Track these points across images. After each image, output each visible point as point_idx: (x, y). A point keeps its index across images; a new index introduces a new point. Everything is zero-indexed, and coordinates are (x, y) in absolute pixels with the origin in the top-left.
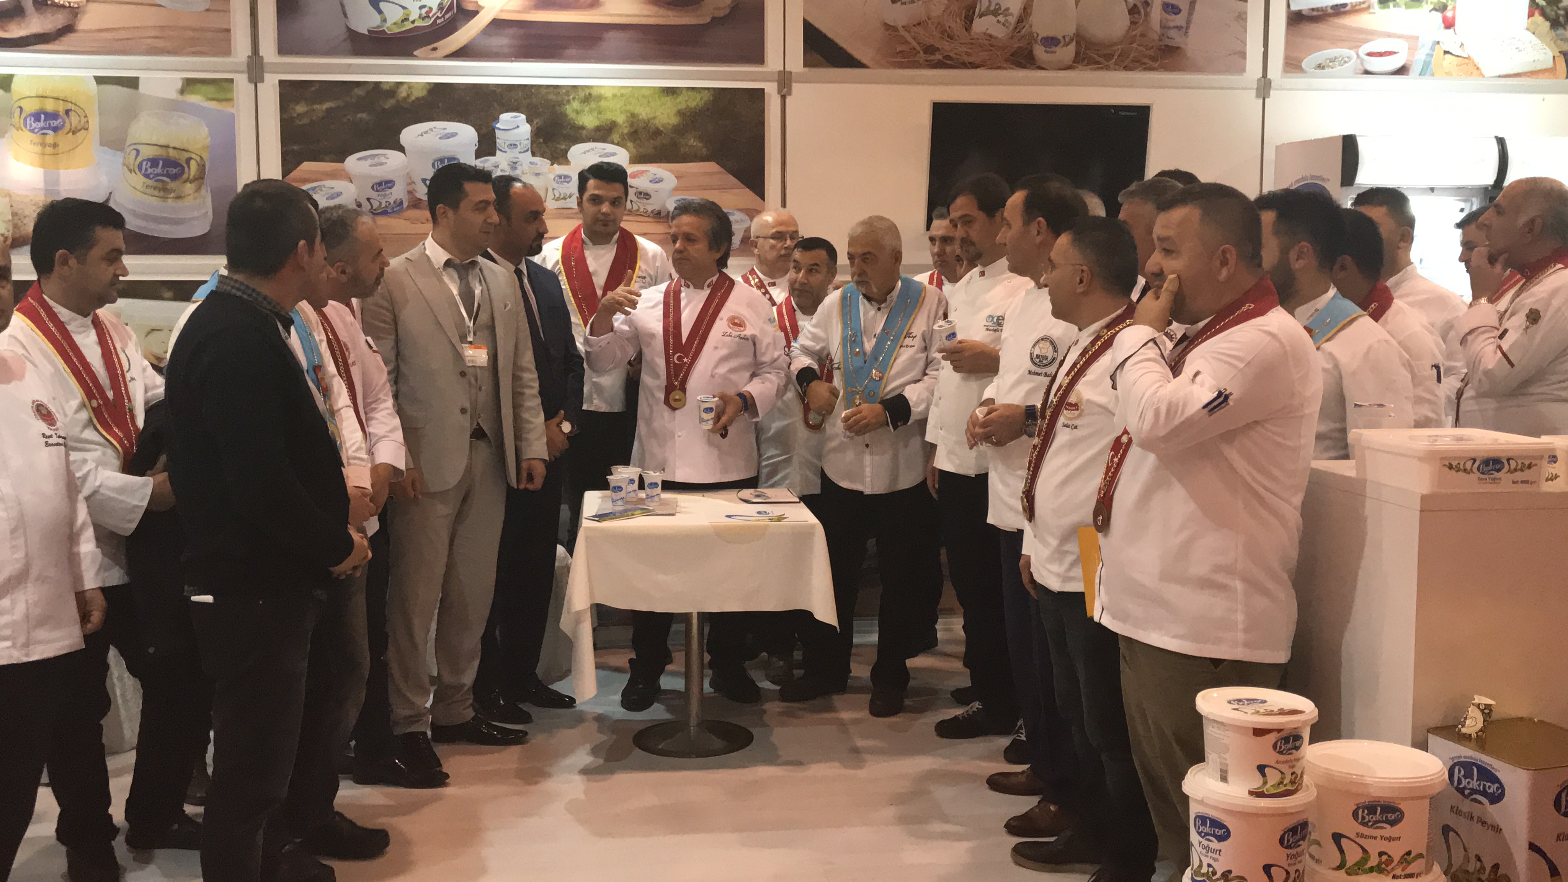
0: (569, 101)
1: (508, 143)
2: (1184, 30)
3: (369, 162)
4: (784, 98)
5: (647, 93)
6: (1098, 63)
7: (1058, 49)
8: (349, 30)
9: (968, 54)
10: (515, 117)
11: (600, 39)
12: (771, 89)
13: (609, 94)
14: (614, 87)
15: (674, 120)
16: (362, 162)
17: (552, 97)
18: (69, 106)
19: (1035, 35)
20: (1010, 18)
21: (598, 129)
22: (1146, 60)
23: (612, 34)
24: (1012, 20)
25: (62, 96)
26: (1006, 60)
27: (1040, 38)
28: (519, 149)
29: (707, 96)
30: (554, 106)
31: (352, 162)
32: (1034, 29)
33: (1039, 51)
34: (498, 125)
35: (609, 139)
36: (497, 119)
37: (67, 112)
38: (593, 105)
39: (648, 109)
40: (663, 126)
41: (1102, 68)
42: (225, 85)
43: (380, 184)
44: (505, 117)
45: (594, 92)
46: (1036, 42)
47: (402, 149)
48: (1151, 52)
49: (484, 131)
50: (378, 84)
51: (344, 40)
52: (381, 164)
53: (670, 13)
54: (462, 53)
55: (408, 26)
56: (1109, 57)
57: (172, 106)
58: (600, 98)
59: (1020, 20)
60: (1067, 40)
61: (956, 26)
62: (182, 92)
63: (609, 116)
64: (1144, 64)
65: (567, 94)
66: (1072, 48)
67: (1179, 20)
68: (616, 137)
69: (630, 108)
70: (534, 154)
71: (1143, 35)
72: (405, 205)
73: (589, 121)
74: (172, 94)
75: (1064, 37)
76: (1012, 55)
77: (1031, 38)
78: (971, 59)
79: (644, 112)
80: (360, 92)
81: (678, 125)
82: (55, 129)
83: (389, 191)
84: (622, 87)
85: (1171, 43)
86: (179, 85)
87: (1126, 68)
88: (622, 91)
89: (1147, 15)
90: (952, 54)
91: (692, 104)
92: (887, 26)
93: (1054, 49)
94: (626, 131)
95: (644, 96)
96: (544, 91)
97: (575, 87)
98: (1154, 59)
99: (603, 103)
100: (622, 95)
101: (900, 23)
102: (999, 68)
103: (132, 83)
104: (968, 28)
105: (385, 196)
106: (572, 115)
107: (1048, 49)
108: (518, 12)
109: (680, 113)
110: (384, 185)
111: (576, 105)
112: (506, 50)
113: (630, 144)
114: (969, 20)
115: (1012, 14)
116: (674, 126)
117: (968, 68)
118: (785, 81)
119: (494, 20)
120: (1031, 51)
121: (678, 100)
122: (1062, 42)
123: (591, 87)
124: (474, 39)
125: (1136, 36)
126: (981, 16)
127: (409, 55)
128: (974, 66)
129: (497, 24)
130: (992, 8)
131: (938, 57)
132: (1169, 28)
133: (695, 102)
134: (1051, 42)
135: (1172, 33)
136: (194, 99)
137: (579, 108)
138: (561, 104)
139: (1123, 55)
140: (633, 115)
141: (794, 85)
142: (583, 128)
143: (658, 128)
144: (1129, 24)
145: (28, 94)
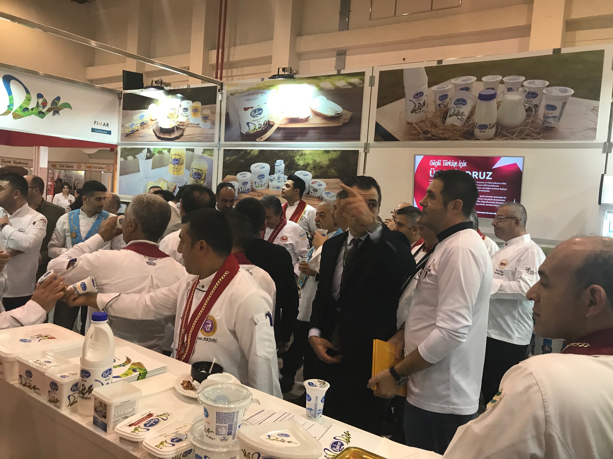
0: (296, 156)
1: (278, 170)
2: (558, 118)
3: (242, 176)
4: (366, 154)
5: (320, 152)
6: (508, 136)
7: (487, 130)
8: (241, 133)
9: (443, 134)
10: (280, 161)
11: (307, 133)
12: (361, 150)
13: (308, 153)
14: (309, 150)
15: (327, 163)
16: (241, 176)
17: (291, 154)
18: (181, 157)
19: (476, 124)
20: (464, 117)
21: (304, 166)
22: (534, 134)
23: (311, 131)
24: (465, 118)
25: (179, 154)
26: (460, 136)
27: (477, 125)
28: (281, 173)
29: (339, 154)
30: (292, 157)
31: (239, 176)
32: (475, 121)
33: (477, 132)
34: (276, 164)
35: (307, 169)
36: (275, 162)
37: (180, 159)
38: (303, 157)
39: (319, 159)
40: (324, 165)
41: (508, 139)
42: (212, 151)
43: (244, 183)
44: (278, 161)
45: (304, 153)
46: (476, 127)
47: (250, 172)
48: (537, 130)
49: (272, 166)
50: (246, 150)
51: (239, 136)
52: (245, 176)
53: (330, 122)
54: (268, 140)
55: (256, 131)
56: (512, 133)
57: (201, 157)
58: (305, 154)
59: (469, 118)
60: (492, 125)
61: (439, 121)
62: (203, 153)
63: (307, 161)
64: (533, 136)
65: (296, 153)
66: (494, 130)
67: (556, 113)
68: (309, 169)
69: (314, 158)
70: (285, 175)
71: (533, 122)
72: (250, 190)
73: (301, 163)
74: (201, 154)
75: (490, 124)
76: (463, 134)
77: (474, 126)
78: (444, 136)
79: (318, 160)
80: (242, 153)
81: (328, 164)
82: (177, 164)
83: (246, 185)
84: (312, 150)
85: (549, 125)
86: (202, 151)
87: (522, 139)
88: (312, 152)
89: (536, 111)
90: (435, 134)
91: (334, 157)
92: (409, 123)
93: (484, 130)
94: (312, 166)
95: (318, 154)
96: (289, 152)
97: (298, 151)
98: (539, 134)
99: (306, 156)
100: (312, 153)
101: (414, 121)
102: (457, 140)
103: (192, 150)
104: (444, 123)
105: (245, 187)
106: (297, 161)
107: (481, 131)
108: (284, 124)
109: (329, 160)
110: (245, 183)
111: (298, 157)
112: (280, 138)
113: (313, 171)
114: (445, 118)
115: (465, 115)
116: (327, 165)
117: (442, 140)
118: (367, 147)
119: (278, 128)
120: (473, 132)
121: (329, 155)
122: (489, 127)
123: (302, 150)
124: (272, 134)
125: (529, 122)
126: (450, 116)
127: (255, 141)
128: (445, 139)
129: (279, 129)
130: (455, 113)
131: (429, 135)
132: (549, 118)
133: (334, 156)
134: (483, 127)
135: (551, 120)
136: (205, 155)
137: (299, 158)
138: (293, 157)
139: (521, 132)
140: (315, 161)
141: (371, 149)
142: (299, 165)
143: (322, 166)
144: (525, 116)
145: (173, 154)
